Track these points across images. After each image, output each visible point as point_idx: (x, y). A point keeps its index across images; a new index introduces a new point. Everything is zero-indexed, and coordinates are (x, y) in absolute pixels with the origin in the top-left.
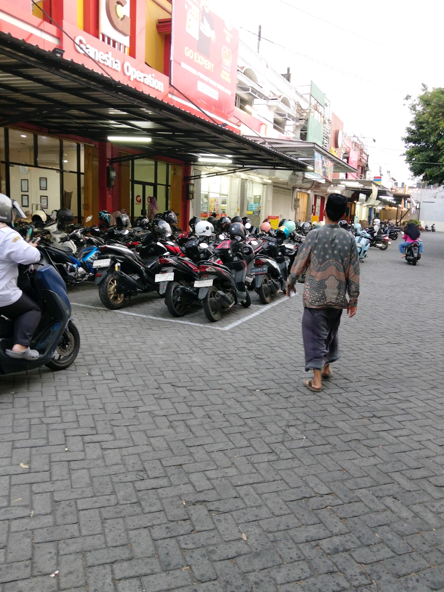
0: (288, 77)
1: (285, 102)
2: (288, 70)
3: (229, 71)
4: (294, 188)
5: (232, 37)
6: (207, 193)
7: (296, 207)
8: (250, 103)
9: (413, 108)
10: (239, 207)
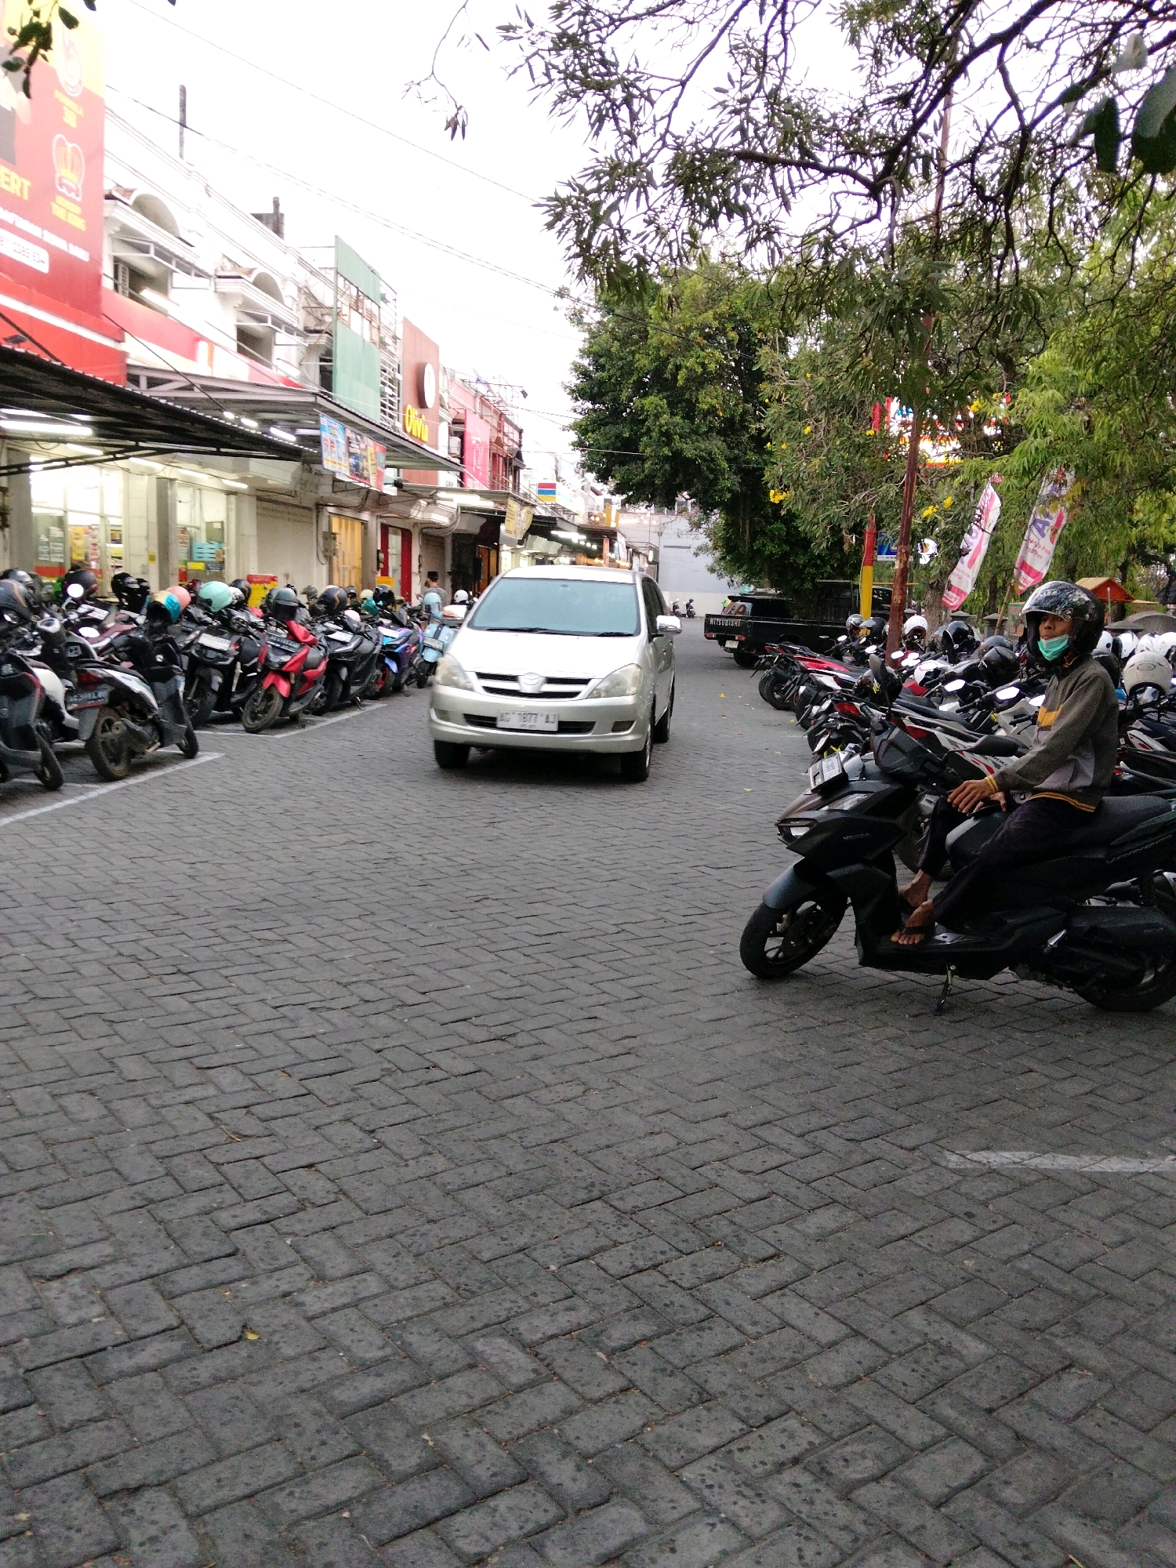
0: (274, 222)
1: (264, 284)
2: (276, 204)
3: (79, 199)
4: (320, 506)
5: (81, 112)
6: (60, 513)
7: (329, 554)
8: (160, 284)
9: (577, 318)
10: (155, 550)
